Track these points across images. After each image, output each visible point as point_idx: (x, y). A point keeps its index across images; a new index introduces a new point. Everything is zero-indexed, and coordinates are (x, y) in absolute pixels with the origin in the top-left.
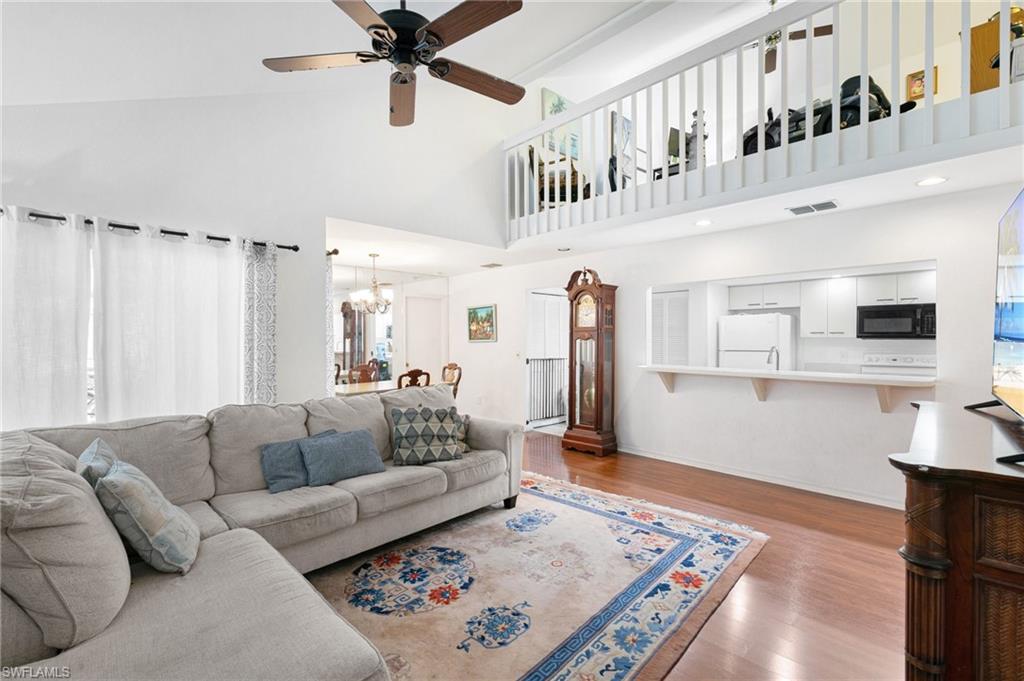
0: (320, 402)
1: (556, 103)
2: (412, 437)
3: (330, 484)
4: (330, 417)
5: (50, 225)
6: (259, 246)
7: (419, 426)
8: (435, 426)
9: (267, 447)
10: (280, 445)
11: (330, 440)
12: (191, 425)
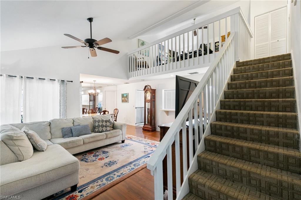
0: (77, 118)
1: (142, 42)
2: (99, 126)
3: (78, 137)
4: (79, 122)
5: (13, 78)
6: (63, 81)
7: (100, 124)
8: (104, 124)
9: (63, 128)
10: (66, 128)
11: (78, 127)
12: (46, 123)
